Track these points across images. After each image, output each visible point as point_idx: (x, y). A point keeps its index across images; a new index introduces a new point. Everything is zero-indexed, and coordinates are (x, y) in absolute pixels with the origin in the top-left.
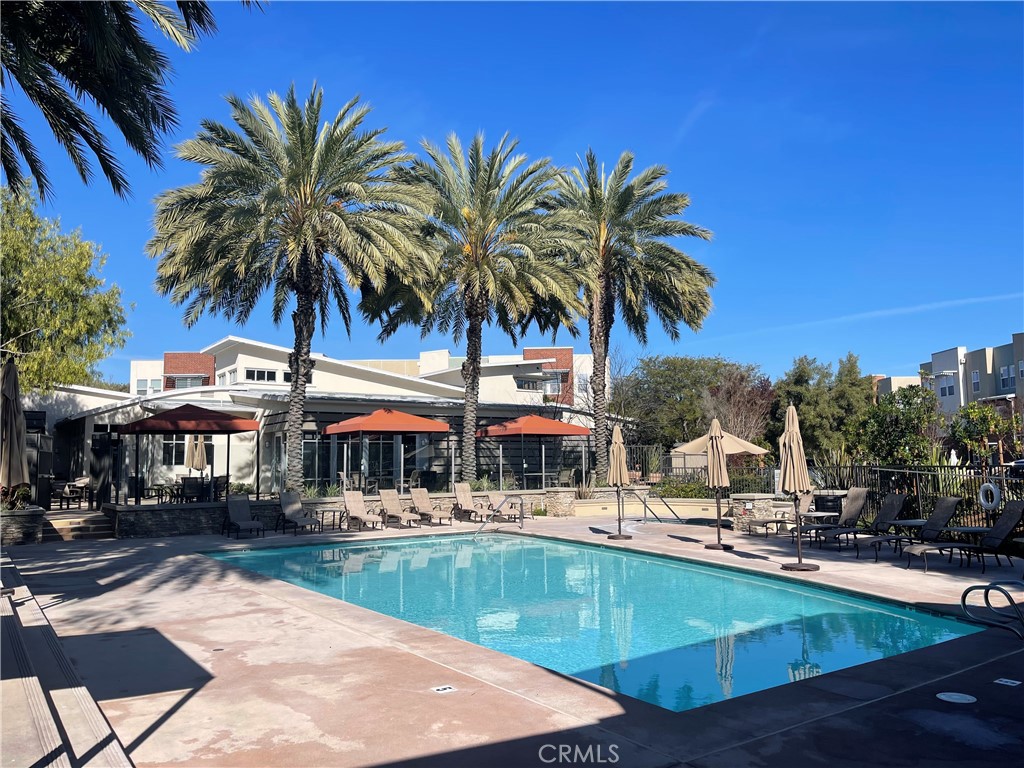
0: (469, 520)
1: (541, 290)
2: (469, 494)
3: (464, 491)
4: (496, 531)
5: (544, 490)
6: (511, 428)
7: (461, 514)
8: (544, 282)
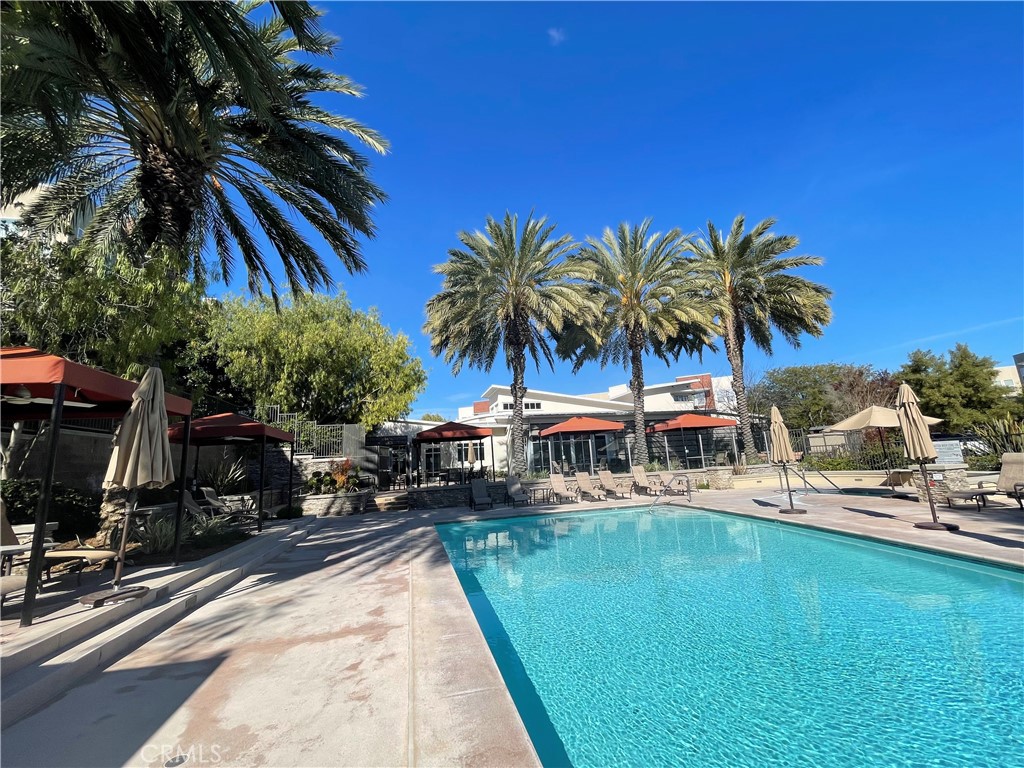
0: (646, 494)
1: (684, 318)
2: (644, 474)
3: (639, 472)
4: (668, 504)
5: (705, 469)
6: (672, 424)
7: (641, 490)
8: (687, 313)
